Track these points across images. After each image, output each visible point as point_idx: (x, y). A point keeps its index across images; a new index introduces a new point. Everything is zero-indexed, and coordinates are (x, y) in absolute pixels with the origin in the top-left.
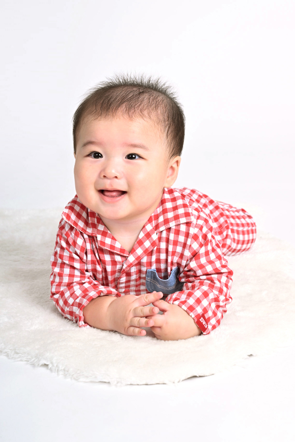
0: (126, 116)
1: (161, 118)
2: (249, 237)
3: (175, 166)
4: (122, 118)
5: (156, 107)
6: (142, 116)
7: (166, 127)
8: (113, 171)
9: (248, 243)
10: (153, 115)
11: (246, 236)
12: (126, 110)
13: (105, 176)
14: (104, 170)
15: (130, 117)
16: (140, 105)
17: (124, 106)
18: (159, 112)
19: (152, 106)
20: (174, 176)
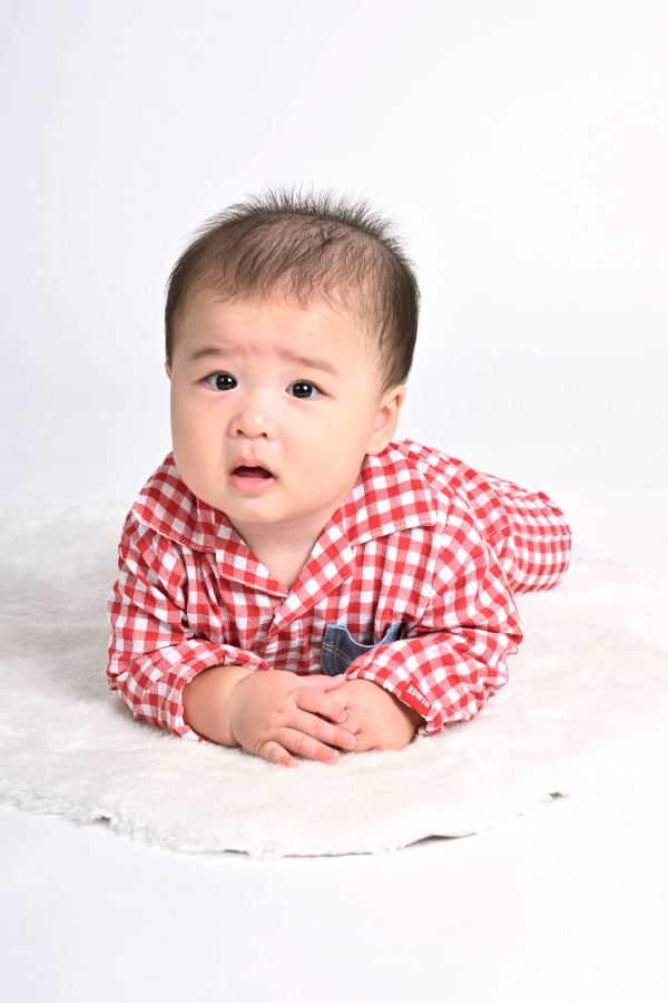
0: (292, 300)
1: (369, 302)
2: (554, 558)
3: (392, 406)
4: (283, 303)
5: (359, 277)
6: (329, 300)
7: (378, 323)
8: (259, 421)
9: (552, 572)
10: (353, 296)
11: (549, 556)
12: (294, 284)
13: (240, 432)
14: (239, 417)
15: (303, 303)
16: (323, 274)
17: (287, 276)
18: (365, 288)
19: (351, 278)
20: (388, 428)
